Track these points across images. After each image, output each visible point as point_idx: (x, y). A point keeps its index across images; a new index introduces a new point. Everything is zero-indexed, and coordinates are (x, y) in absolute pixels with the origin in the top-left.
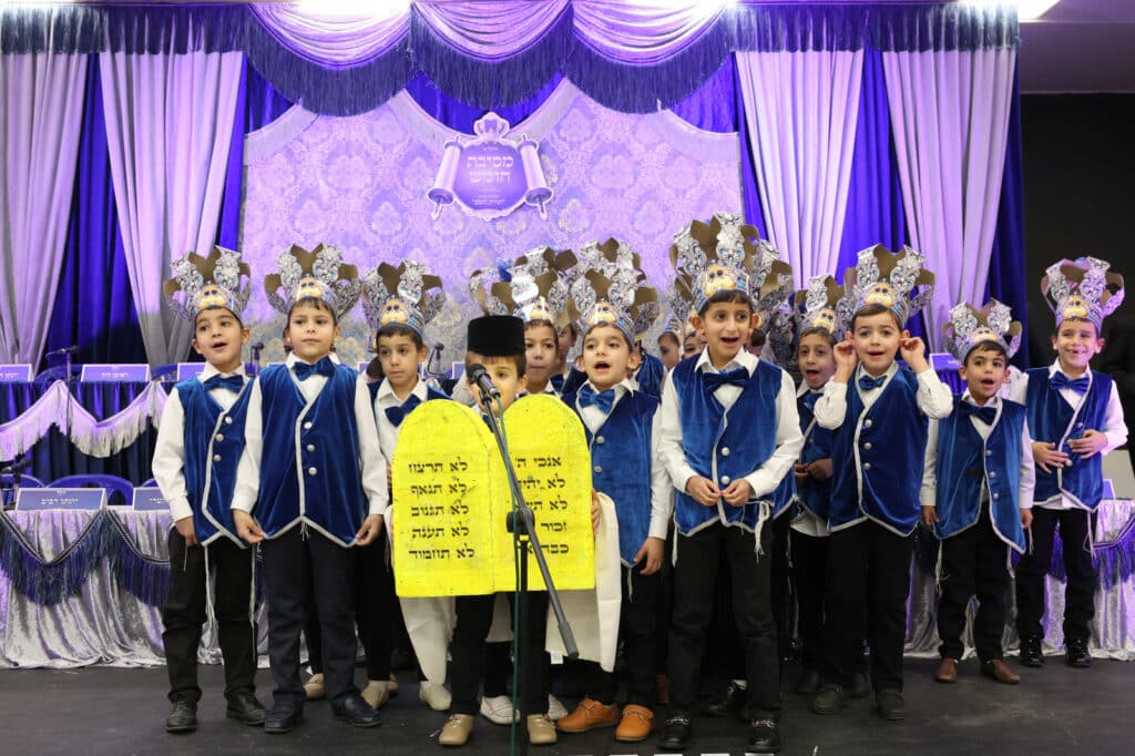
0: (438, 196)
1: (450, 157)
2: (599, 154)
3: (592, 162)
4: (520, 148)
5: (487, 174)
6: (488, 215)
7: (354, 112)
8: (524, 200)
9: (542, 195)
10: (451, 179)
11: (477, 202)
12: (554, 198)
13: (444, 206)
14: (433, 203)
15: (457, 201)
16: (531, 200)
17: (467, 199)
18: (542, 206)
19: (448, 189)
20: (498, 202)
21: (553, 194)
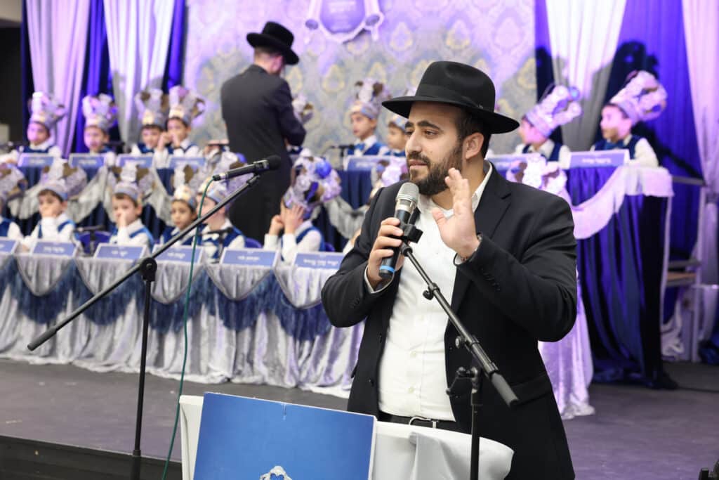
0: (311, 25)
6: (341, 38)
8: (362, 26)
9: (375, 19)
10: (318, 11)
11: (334, 28)
12: (386, 22)
13: (313, 32)
14: (307, 30)
15: (321, 27)
16: (368, 24)
17: (328, 26)
18: (374, 29)
19: (317, 18)
20: (348, 27)
21: (382, 18)
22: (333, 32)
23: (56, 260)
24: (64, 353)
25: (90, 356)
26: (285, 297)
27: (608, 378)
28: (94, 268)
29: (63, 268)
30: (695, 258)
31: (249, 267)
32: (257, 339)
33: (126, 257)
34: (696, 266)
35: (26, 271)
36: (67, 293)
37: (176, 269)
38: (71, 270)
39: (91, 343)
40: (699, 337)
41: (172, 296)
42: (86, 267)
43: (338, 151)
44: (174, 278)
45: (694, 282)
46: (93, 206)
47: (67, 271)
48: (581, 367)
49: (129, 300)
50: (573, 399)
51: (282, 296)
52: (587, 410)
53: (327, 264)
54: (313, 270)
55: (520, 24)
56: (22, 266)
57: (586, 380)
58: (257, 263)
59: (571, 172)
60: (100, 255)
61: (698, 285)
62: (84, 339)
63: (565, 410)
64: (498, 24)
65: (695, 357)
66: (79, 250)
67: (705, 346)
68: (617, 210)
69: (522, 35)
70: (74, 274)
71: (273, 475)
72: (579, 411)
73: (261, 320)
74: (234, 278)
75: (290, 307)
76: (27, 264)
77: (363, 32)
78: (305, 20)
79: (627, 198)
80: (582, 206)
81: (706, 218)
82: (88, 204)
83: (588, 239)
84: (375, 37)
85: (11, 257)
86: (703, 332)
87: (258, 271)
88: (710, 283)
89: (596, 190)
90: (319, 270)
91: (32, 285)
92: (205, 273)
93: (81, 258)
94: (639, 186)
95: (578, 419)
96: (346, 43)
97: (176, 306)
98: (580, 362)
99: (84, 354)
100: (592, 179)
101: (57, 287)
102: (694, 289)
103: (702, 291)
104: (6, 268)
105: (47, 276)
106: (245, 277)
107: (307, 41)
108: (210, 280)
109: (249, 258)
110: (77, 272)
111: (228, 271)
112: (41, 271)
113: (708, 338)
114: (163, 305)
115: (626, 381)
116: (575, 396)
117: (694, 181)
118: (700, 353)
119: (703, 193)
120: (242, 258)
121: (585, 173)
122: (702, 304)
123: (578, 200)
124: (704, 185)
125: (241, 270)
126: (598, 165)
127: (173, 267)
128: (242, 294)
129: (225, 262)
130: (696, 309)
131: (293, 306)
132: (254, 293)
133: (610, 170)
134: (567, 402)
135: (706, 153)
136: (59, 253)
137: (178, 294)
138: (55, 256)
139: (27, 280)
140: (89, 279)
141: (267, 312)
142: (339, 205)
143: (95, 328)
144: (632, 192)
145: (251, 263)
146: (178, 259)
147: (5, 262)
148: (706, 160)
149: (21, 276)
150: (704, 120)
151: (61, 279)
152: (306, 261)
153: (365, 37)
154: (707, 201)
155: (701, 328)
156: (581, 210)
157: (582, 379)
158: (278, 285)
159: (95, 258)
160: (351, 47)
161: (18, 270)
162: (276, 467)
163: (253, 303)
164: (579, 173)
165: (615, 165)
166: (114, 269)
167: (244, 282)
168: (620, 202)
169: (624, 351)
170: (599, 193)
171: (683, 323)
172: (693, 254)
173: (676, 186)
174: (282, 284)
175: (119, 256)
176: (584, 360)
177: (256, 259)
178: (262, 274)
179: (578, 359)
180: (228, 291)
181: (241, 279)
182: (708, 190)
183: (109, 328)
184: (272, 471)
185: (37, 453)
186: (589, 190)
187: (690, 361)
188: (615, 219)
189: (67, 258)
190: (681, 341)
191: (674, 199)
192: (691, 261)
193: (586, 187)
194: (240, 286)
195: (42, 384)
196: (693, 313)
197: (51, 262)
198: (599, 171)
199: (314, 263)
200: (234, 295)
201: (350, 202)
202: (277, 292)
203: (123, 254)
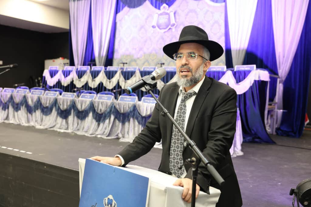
0: (153, 27)
1: (156, 16)
2: (188, 13)
3: (187, 15)
4: (170, 13)
5: (163, 20)
6: (163, 31)
7: (137, 7)
8: (170, 27)
9: (173, 25)
10: (156, 22)
11: (161, 28)
12: (177, 25)
13: (154, 29)
14: (152, 28)
15: (157, 28)
16: (171, 26)
17: (159, 27)
18: (173, 28)
19: (155, 25)
20: (165, 27)
21: (176, 24)
22: (160, 29)
23: (68, 99)
24: (70, 129)
25: (78, 130)
26: (139, 113)
27: (247, 141)
28: (79, 102)
29: (70, 102)
30: (275, 101)
31: (127, 102)
32: (130, 127)
33: (89, 98)
34: (276, 103)
35: (60, 103)
36: (71, 109)
37: (105, 103)
38: (73, 102)
39: (79, 126)
40: (276, 126)
41: (102, 111)
42: (77, 102)
43: (160, 65)
44: (104, 105)
45: (275, 109)
46: (85, 82)
47: (72, 103)
48: (239, 138)
49: (90, 113)
50: (236, 149)
51: (138, 113)
52: (241, 154)
53: (153, 102)
54: (149, 104)
55: (220, 26)
56: (58, 101)
57: (240, 143)
58: (130, 101)
59: (236, 73)
60: (82, 97)
61: (276, 110)
62: (76, 124)
63: (233, 154)
64: (212, 26)
65: (274, 133)
66: (75, 96)
67: (278, 129)
68: (251, 85)
69: (220, 29)
70: (73, 104)
71: (108, 199)
72: (238, 154)
73: (131, 120)
74: (123, 106)
75: (140, 116)
76: (60, 100)
77: (170, 28)
78: (152, 25)
79: (255, 81)
80: (240, 83)
81: (279, 89)
82: (83, 82)
83: (241, 95)
84: (174, 30)
85: (55, 98)
86: (277, 125)
87: (130, 104)
88: (280, 109)
89: (244, 79)
90: (151, 104)
91: (61, 107)
92: (113, 104)
93: (76, 99)
94: (259, 77)
95: (238, 157)
96: (165, 32)
97: (104, 114)
98: (239, 136)
99: (76, 129)
100: (243, 74)
101: (69, 108)
102: (275, 111)
103: (277, 112)
104: (54, 101)
105: (65, 104)
106: (126, 106)
107: (152, 32)
108: (115, 107)
109: (128, 100)
110: (75, 103)
111: (121, 104)
112: (64, 102)
113: (279, 126)
114: (99, 114)
115: (253, 142)
116: (237, 148)
117: (275, 76)
118: (276, 132)
119: (278, 80)
120: (125, 99)
121: (241, 72)
122: (277, 116)
123: (238, 81)
124: (279, 78)
125: (125, 103)
126: (245, 70)
127: (103, 102)
128: (125, 111)
129: (120, 100)
130: (275, 117)
131: (142, 116)
132: (129, 111)
133: (249, 72)
134: (234, 151)
135: (280, 67)
136: (70, 97)
137: (105, 110)
138: (68, 98)
139: (60, 106)
140: (78, 105)
141: (133, 117)
142: (160, 82)
143: (80, 121)
144: (257, 79)
145: (128, 101)
146: (105, 99)
147: (54, 99)
148: (280, 69)
149: (58, 104)
150: (279, 57)
151: (70, 105)
152: (146, 101)
153: (170, 31)
154: (280, 83)
155: (276, 123)
156: (239, 85)
157: (239, 142)
158: (136, 108)
159: (80, 98)
160: (166, 34)
161: (57, 102)
162: (110, 195)
163: (129, 114)
164: (239, 73)
165: (251, 70)
166: (86, 102)
167: (126, 108)
168: (253, 82)
169: (253, 132)
170: (246, 79)
171: (271, 122)
172: (275, 100)
173: (271, 78)
174: (138, 109)
175: (87, 98)
176: (240, 136)
177: (130, 100)
178: (132, 104)
179: (238, 135)
180: (120, 110)
181: (125, 107)
182: (280, 79)
183: (83, 121)
184: (109, 197)
185: (45, 167)
186: (242, 78)
187: (272, 134)
188: (251, 88)
189: (72, 98)
190: (270, 128)
191: (270, 82)
192: (274, 102)
193: (241, 77)
194: (125, 109)
195: (59, 139)
196: (274, 119)
197: (67, 100)
198: (246, 72)
199: (148, 101)
200: (122, 111)
201: (164, 81)
202: (136, 111)
203: (88, 97)
